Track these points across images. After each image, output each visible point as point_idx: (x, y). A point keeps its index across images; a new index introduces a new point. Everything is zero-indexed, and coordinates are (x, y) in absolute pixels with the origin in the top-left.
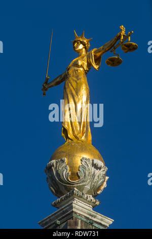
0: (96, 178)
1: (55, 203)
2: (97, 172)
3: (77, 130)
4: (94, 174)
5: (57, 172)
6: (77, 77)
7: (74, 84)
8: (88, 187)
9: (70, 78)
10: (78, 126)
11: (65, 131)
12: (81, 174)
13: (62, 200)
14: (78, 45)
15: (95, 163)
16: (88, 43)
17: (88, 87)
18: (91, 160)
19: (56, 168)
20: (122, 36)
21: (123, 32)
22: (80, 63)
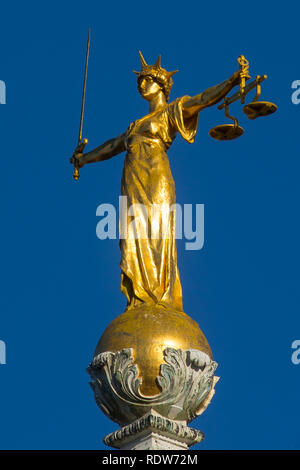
0: (195, 387)
1: (110, 438)
2: (197, 375)
3: (151, 279)
4: (190, 380)
5: (114, 376)
6: (149, 159)
7: (144, 177)
8: (179, 407)
9: (135, 163)
10: (155, 270)
11: (128, 282)
12: (165, 383)
13: (125, 435)
14: (149, 84)
15: (192, 358)
16: (168, 81)
17: (172, 182)
18: (184, 351)
19: (112, 368)
20: (243, 80)
21: (245, 71)
22: (154, 128)
